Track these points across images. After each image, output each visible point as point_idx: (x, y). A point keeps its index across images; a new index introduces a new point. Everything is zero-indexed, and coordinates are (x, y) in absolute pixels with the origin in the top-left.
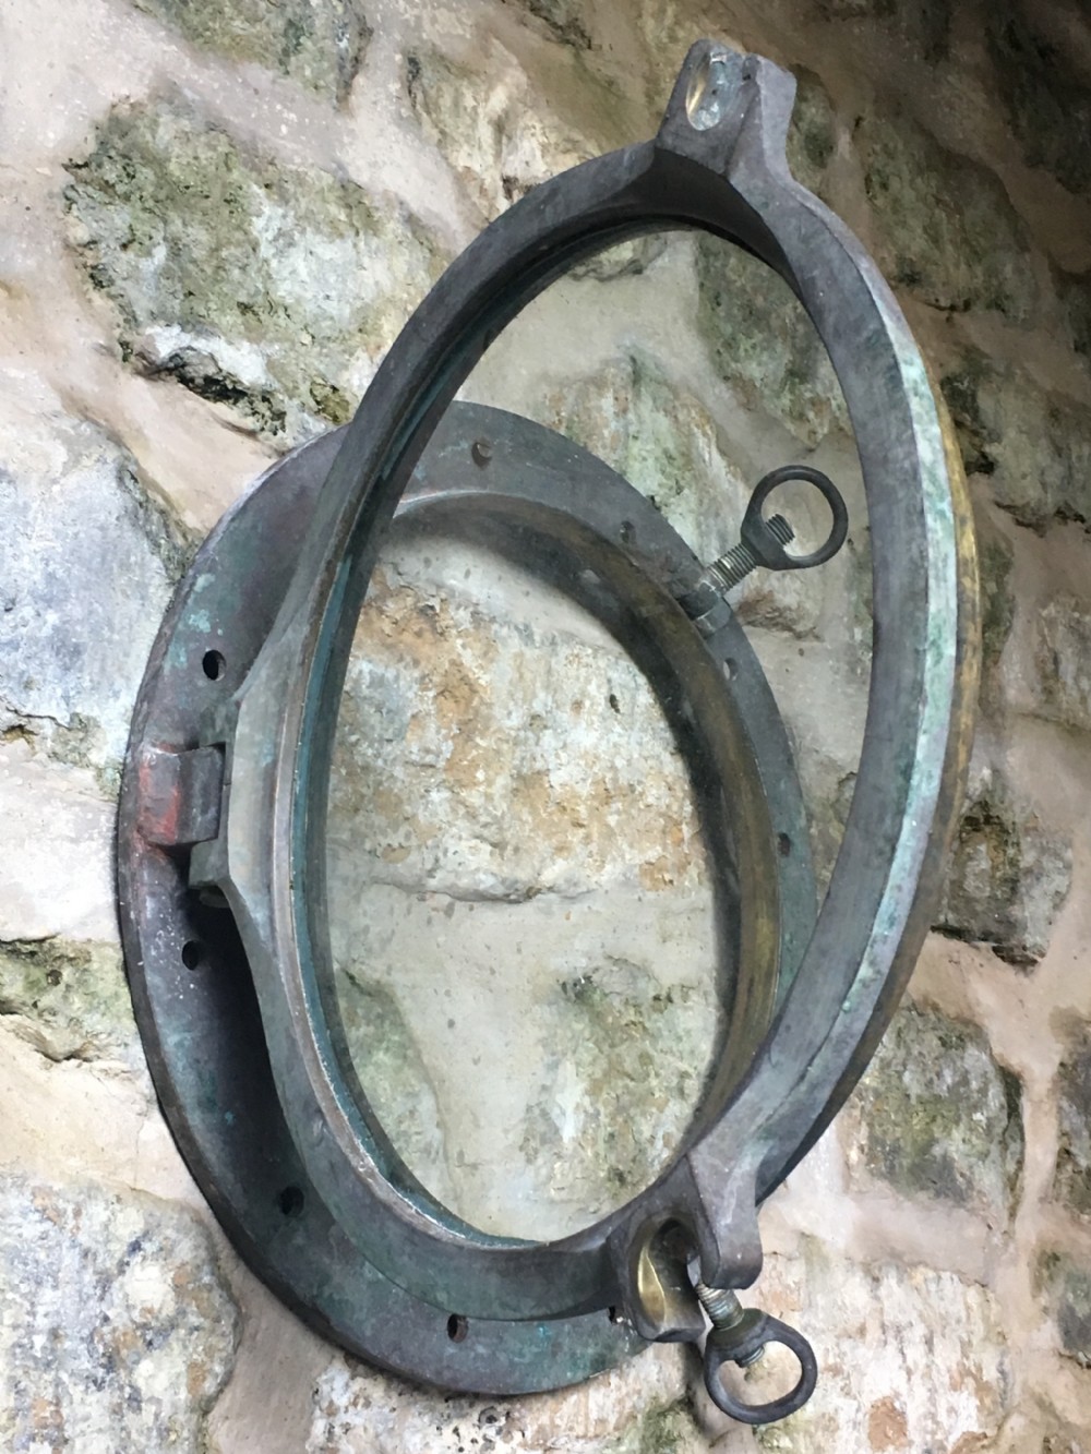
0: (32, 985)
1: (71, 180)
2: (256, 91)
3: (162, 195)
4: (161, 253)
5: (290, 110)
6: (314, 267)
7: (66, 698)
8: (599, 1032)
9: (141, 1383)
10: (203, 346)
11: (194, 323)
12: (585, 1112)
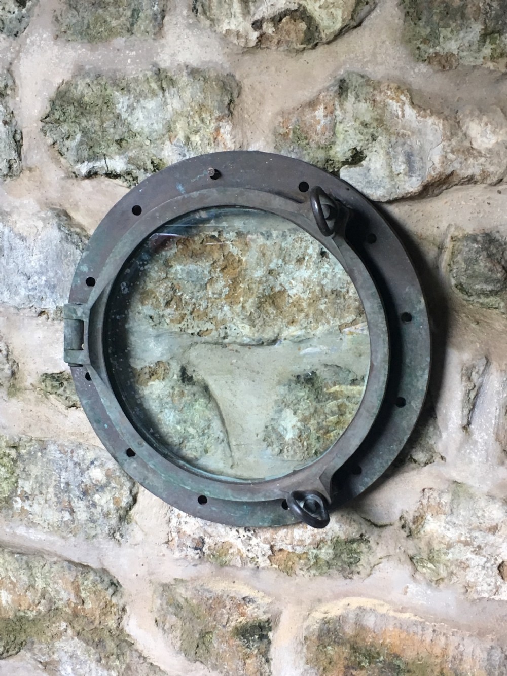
0: (53, 387)
1: (43, 124)
2: (118, 50)
3: (78, 114)
4: (78, 137)
5: (132, 51)
6: (146, 113)
7: (54, 302)
8: (313, 396)
9: (96, 501)
10: (99, 164)
11: (94, 157)
12: (298, 428)
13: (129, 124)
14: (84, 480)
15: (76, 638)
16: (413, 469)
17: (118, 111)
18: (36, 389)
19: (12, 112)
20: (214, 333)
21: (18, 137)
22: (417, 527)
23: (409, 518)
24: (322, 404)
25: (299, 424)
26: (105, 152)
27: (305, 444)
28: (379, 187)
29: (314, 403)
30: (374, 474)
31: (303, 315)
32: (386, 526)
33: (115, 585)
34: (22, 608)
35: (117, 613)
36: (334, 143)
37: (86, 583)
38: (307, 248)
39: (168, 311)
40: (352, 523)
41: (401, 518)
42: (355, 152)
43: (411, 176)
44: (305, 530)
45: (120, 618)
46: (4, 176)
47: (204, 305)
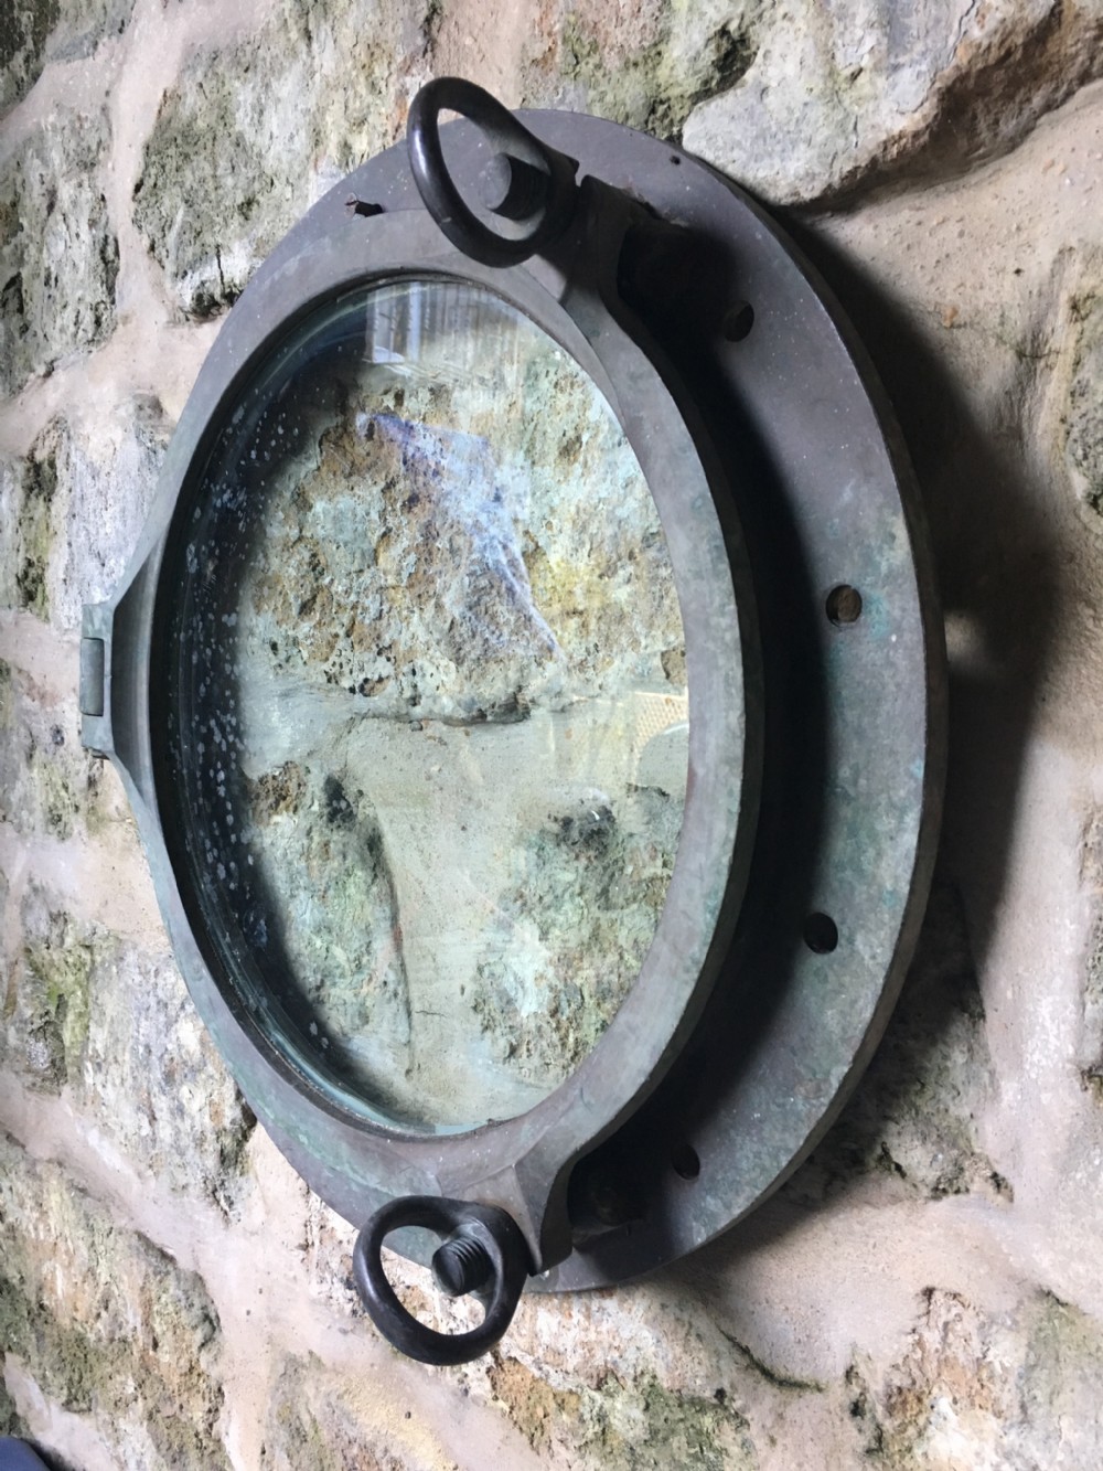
1: (135, 205)
3: (181, 160)
4: (180, 216)
6: (281, 113)
8: (594, 887)
9: (184, 1101)
10: (210, 272)
11: (201, 259)
12: (552, 988)
13: (260, 155)
14: (170, 1047)
15: (145, 1423)
16: (895, 1199)
17: (238, 128)
18: (124, 820)
19: (103, 198)
20: (391, 687)
21: (110, 250)
22: (902, 1429)
23: (876, 1384)
24: (613, 915)
25: (550, 972)
26: (220, 241)
27: (571, 1039)
28: (794, 144)
29: (594, 909)
30: (735, 1186)
31: (574, 623)
32: (799, 1386)
33: (210, 1321)
34: (79, 1316)
35: (207, 1396)
36: (664, 36)
37: (163, 1300)
38: (585, 405)
39: (306, 627)
40: (694, 1343)
41: (850, 1374)
42: (725, 45)
43: (896, 68)
44: (565, 1322)
45: (214, 1411)
46: (89, 342)
47: (373, 612)
